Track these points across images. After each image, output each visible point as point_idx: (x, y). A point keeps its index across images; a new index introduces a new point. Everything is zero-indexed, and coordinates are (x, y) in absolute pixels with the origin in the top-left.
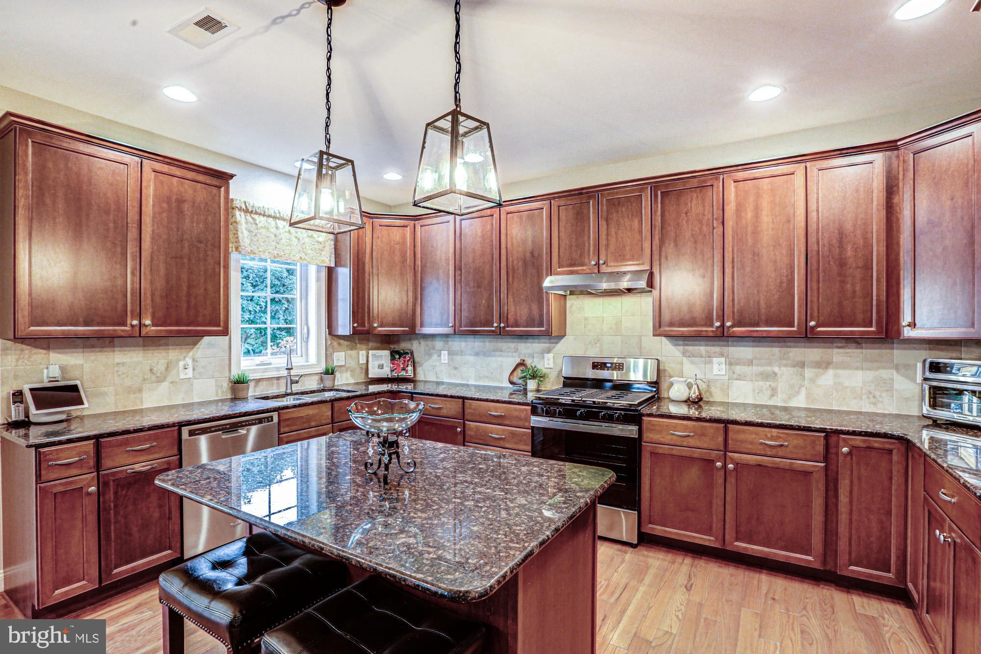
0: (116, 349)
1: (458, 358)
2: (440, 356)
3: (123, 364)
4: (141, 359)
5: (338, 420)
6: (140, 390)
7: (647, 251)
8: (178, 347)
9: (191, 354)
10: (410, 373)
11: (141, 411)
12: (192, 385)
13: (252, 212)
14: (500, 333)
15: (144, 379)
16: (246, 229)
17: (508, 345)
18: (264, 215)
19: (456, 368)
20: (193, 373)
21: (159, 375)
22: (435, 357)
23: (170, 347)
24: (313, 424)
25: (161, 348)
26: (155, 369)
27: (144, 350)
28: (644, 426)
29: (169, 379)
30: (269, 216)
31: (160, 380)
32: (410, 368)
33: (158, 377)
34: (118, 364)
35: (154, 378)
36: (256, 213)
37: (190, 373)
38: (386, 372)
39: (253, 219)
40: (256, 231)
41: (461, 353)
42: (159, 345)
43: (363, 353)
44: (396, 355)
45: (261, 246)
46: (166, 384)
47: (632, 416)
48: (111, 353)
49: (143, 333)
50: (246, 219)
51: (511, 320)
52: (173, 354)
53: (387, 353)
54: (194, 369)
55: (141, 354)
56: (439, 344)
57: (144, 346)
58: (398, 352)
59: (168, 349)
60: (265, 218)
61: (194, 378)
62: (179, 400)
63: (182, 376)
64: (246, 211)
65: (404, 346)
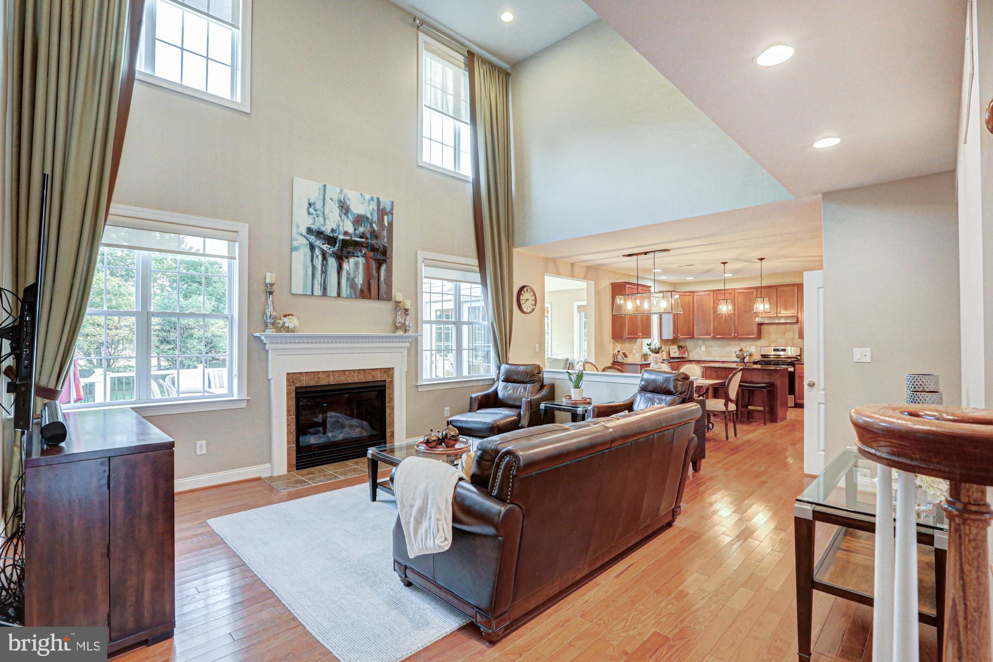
1: (710, 349)
2: (701, 348)
7: (796, 307)
10: (687, 355)
14: (735, 338)
17: (735, 343)
19: (709, 353)
22: (698, 348)
28: (796, 367)
32: (686, 353)
38: (677, 355)
41: (711, 346)
43: (668, 347)
44: (680, 347)
47: (792, 364)
51: (740, 333)
53: (675, 347)
56: (700, 342)
58: (681, 347)
65: (682, 344)
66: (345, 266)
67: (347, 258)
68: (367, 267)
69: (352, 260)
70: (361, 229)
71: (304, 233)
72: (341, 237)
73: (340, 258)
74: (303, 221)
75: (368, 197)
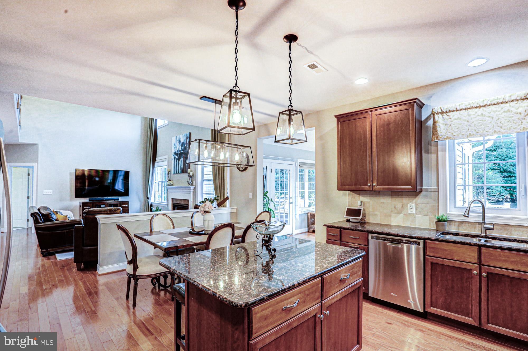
0: (381, 196)
3: (383, 203)
4: (390, 201)
5: (487, 264)
6: (390, 216)
8: (407, 197)
9: (415, 200)
11: (390, 226)
12: (415, 217)
13: (446, 112)
15: (392, 211)
16: (443, 124)
18: (457, 111)
20: (416, 211)
21: (398, 210)
23: (404, 197)
24: (456, 258)
25: (399, 196)
26: (397, 207)
27: (391, 197)
29: (403, 213)
30: (461, 110)
31: (399, 213)
33: (398, 211)
34: (382, 202)
35: (396, 211)
36: (450, 111)
37: (414, 211)
39: (448, 116)
40: (450, 123)
42: (398, 195)
45: (455, 132)
46: (401, 215)
48: (379, 198)
49: (374, 189)
50: (443, 118)
52: (405, 200)
54: (416, 209)
55: (391, 200)
57: (392, 195)
59: (403, 197)
60: (458, 112)
61: (416, 214)
62: (408, 224)
63: (410, 212)
64: (442, 113)
66: (180, 162)
67: (180, 159)
68: (184, 160)
69: (181, 160)
70: (183, 147)
71: (173, 154)
72: (179, 152)
73: (179, 159)
74: (173, 151)
75: (184, 135)
